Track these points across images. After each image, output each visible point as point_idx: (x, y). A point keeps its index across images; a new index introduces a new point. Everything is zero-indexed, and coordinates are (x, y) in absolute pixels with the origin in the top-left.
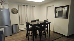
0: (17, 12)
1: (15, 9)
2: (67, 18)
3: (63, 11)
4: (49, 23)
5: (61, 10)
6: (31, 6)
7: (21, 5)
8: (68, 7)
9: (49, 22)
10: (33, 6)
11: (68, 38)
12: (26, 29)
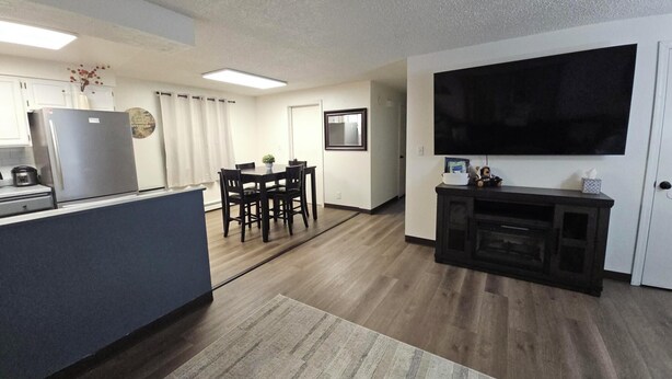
0: (153, 127)
1: (138, 110)
2: (366, 150)
3: (346, 126)
4: (312, 171)
5: (336, 122)
6: (217, 100)
7: (186, 97)
8: (363, 111)
9: (309, 165)
10: (227, 98)
11: (374, 216)
12: (220, 205)
